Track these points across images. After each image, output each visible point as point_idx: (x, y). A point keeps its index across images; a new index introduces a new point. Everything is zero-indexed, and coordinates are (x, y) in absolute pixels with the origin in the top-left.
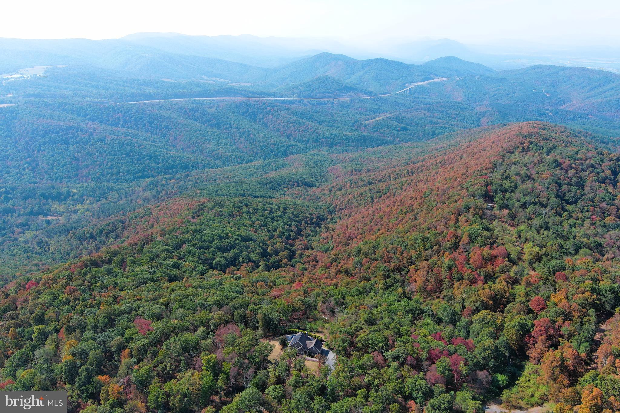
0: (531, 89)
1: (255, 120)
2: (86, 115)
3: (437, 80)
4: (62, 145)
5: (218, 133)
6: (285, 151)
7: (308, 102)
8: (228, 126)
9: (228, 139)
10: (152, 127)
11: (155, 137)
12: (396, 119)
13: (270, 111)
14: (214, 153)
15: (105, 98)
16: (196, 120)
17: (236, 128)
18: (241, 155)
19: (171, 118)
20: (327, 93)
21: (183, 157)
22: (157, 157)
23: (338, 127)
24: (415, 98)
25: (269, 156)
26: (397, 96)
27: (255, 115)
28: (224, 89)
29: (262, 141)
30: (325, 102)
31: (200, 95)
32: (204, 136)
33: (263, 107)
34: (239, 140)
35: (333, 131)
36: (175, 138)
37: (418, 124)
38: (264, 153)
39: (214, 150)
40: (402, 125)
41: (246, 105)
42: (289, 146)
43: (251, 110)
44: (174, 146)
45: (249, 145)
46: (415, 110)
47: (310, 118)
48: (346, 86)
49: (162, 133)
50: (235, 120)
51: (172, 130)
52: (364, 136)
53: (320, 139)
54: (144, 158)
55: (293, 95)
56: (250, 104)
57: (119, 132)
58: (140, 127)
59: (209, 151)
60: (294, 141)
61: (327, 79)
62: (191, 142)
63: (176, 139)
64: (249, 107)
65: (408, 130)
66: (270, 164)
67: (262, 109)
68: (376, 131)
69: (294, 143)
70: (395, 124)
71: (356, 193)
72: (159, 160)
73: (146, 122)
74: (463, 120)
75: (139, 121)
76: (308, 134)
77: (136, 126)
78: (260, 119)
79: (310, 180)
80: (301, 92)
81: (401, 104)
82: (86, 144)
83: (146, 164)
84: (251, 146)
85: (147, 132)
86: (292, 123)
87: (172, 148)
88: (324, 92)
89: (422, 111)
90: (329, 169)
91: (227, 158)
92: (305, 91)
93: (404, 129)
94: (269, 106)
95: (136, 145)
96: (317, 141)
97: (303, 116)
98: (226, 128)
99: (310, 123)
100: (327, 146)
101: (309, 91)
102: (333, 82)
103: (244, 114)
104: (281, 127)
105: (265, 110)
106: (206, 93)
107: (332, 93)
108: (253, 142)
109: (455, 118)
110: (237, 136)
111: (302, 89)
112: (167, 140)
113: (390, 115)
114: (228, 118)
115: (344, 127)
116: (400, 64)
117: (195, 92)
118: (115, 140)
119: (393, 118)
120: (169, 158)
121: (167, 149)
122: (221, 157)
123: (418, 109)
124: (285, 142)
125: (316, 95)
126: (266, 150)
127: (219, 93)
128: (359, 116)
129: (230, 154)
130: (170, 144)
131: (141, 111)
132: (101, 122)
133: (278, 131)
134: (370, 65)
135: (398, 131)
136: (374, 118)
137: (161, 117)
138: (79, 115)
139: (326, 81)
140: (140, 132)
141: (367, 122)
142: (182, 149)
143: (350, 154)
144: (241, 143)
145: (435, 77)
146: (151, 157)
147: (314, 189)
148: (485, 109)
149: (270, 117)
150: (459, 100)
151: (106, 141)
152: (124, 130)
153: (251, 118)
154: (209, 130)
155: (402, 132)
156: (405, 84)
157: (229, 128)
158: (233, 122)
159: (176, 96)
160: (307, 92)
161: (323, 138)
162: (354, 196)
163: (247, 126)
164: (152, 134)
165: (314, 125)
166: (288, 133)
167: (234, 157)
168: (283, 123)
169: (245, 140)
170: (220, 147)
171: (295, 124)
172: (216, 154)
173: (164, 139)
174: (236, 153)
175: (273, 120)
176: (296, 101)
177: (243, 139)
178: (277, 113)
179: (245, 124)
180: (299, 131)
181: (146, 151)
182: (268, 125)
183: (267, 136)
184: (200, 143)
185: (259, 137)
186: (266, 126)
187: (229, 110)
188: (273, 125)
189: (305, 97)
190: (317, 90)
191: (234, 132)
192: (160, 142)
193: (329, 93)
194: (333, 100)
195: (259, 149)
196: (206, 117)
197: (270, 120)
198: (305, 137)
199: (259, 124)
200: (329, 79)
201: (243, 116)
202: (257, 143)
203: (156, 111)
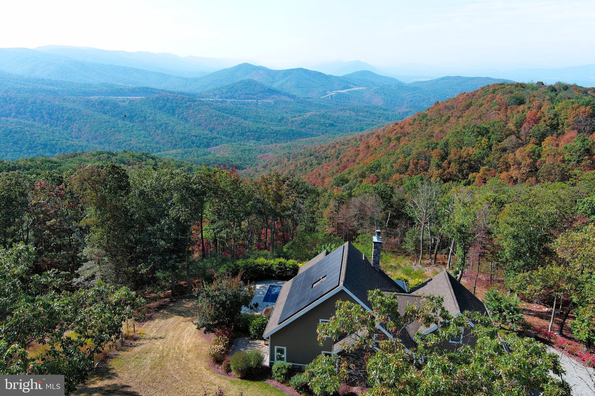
0: (445, 96)
1: (174, 114)
3: (355, 89)
5: (131, 125)
6: (208, 143)
7: (231, 102)
8: (142, 119)
9: (143, 132)
10: (52, 119)
11: (55, 129)
12: (323, 116)
13: (190, 106)
14: (125, 144)
16: (105, 113)
17: (152, 121)
18: (157, 146)
19: (75, 110)
20: (251, 94)
21: (86, 147)
22: (53, 146)
23: (265, 123)
24: (337, 102)
25: (190, 147)
26: (320, 100)
27: (174, 111)
28: (139, 88)
29: (182, 133)
30: (248, 103)
31: (113, 93)
32: (114, 127)
33: (183, 101)
34: (155, 132)
35: (260, 126)
36: (79, 129)
37: (345, 121)
38: (184, 144)
39: (125, 141)
40: (330, 122)
41: (164, 100)
42: (212, 139)
43: (168, 105)
44: (77, 138)
45: (167, 136)
46: (340, 110)
47: (234, 114)
48: (269, 89)
49: (63, 125)
50: (151, 113)
51: (76, 122)
52: (292, 130)
53: (246, 132)
54: (36, 147)
55: (215, 96)
56: (168, 99)
57: (8, 121)
58: (37, 119)
59: (120, 142)
60: (218, 134)
61: (249, 82)
62: (98, 134)
63: (81, 131)
64: (167, 102)
65: (335, 126)
66: (191, 153)
67: (180, 104)
68: (304, 127)
69: (218, 136)
70: (322, 121)
71: (298, 163)
72: (56, 149)
73: (44, 113)
74: (387, 119)
75: (36, 112)
76: (233, 127)
77: (32, 118)
78: (179, 114)
79: (238, 163)
80: (223, 93)
81: (325, 106)
83: (38, 153)
84: (169, 137)
85: (46, 124)
86: (215, 116)
87: (75, 139)
88: (247, 94)
89: (347, 111)
90: (258, 156)
92: (227, 93)
93: (331, 125)
94: (188, 101)
95: (27, 133)
96: (242, 134)
97: (226, 112)
98: (140, 121)
99: (235, 119)
100: (254, 139)
101: (231, 92)
102: (256, 85)
103: (161, 109)
104: (203, 121)
105: (185, 105)
106: (120, 92)
107: (255, 95)
108: (172, 133)
109: (380, 117)
110: (152, 129)
111: (224, 91)
112: (69, 132)
113: (317, 113)
114: (142, 111)
115: (270, 123)
116: (320, 74)
117: (107, 91)
119: (319, 116)
120: (68, 147)
121: (67, 139)
123: (343, 109)
124: (207, 135)
125: (239, 97)
126: (186, 141)
127: (133, 91)
128: (285, 114)
129: (144, 145)
130: (73, 136)
131: (38, 101)
133: (200, 125)
134: (290, 74)
135: (326, 127)
136: (300, 116)
137: (63, 109)
139: (249, 84)
140: (36, 124)
141: (293, 119)
142: (87, 141)
143: (280, 144)
144: (158, 135)
145: (354, 86)
146: (46, 146)
147: (245, 170)
148: (407, 110)
149: (191, 111)
150: (380, 104)
152: (16, 119)
153: (169, 112)
154: (120, 123)
155: (330, 128)
156: (326, 91)
157: (143, 121)
158: (148, 115)
159: (85, 93)
160: (229, 93)
161: (249, 131)
162: (296, 166)
163: (164, 119)
164: (51, 126)
165: (239, 120)
166: (211, 127)
167: (149, 147)
168: (205, 117)
169: (162, 132)
170: (132, 138)
171: (219, 118)
172: (127, 145)
173: (65, 131)
174: (152, 144)
175: (194, 114)
176: (218, 101)
177: (160, 131)
178: (198, 108)
179: (163, 117)
180: (223, 125)
181: (40, 140)
182: (188, 119)
183: (187, 128)
184: (108, 134)
185: (178, 128)
186: (186, 121)
187: (144, 104)
188: (193, 119)
189: (227, 98)
190: (239, 92)
191: (149, 124)
192: (60, 133)
193: (252, 94)
194: (257, 101)
195: (178, 140)
196: (118, 110)
197: (190, 115)
198: (229, 130)
199: (178, 118)
200: (252, 82)
201: (159, 110)
202: (176, 135)
203: (57, 103)
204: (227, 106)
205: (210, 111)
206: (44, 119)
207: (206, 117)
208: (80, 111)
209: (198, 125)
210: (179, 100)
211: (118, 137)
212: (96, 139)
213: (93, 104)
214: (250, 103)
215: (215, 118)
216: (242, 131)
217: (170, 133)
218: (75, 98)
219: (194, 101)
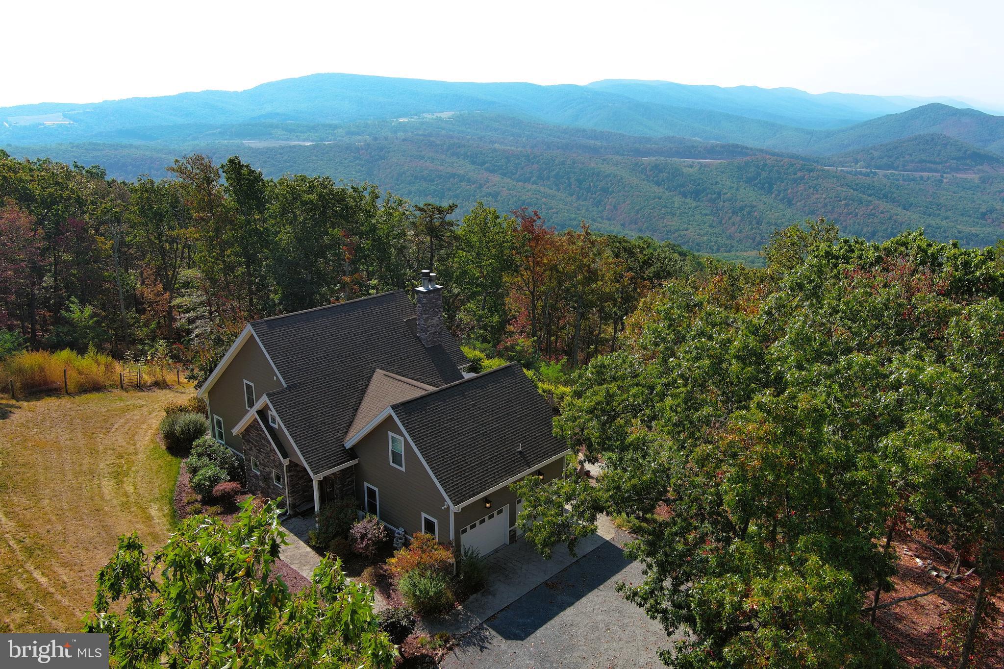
1: (770, 191)
2: (484, 163)
4: (433, 197)
5: (693, 206)
7: (885, 176)
8: (714, 196)
9: (710, 217)
10: (581, 189)
11: (583, 203)
13: (802, 178)
14: (676, 234)
15: (524, 147)
16: (658, 184)
17: (729, 200)
18: (727, 242)
19: (615, 176)
20: (931, 162)
23: (947, 218)
27: (771, 185)
28: (723, 146)
29: (776, 224)
30: (922, 178)
31: (679, 153)
32: (666, 207)
33: (790, 170)
34: (730, 218)
35: (933, 223)
36: (614, 207)
39: (678, 230)
41: (757, 166)
43: (764, 174)
44: (609, 219)
45: (748, 228)
47: (885, 196)
48: (974, 152)
49: (594, 199)
50: (731, 188)
51: (613, 195)
55: (856, 163)
56: (765, 165)
57: (524, 188)
58: (562, 187)
59: (670, 231)
61: (933, 139)
62: (640, 215)
63: (617, 210)
64: (763, 170)
67: (785, 174)
73: (572, 180)
75: (563, 177)
76: (876, 221)
77: (556, 185)
78: (779, 192)
80: (872, 159)
82: (468, 199)
84: (752, 229)
85: (572, 195)
86: (845, 199)
87: (605, 221)
88: (921, 161)
91: (698, 245)
92: (882, 158)
94: (800, 170)
95: (543, 206)
97: (870, 192)
99: (883, 205)
102: (946, 145)
104: (820, 205)
105: (793, 176)
106: (689, 151)
107: (940, 163)
108: (757, 223)
110: (726, 213)
111: (876, 154)
112: (600, 209)
114: (717, 183)
115: (960, 218)
117: (672, 149)
118: (512, 197)
121: (595, 220)
122: (688, 241)
127: (711, 151)
128: (999, 204)
129: (706, 238)
130: (605, 217)
131: (569, 162)
132: (504, 175)
137: (598, 174)
138: (473, 163)
139: (931, 142)
140: (559, 194)
142: (622, 225)
144: (733, 224)
149: (801, 187)
151: (499, 198)
152: (534, 186)
153: (762, 188)
154: (678, 200)
157: (715, 200)
158: (725, 191)
159: (639, 153)
160: (885, 159)
163: (750, 199)
164: (578, 198)
165: (892, 209)
166: (832, 218)
167: (713, 244)
168: (825, 199)
169: (742, 219)
170: (690, 226)
171: (851, 202)
172: (680, 236)
173: (595, 208)
174: (719, 239)
175: (806, 193)
176: (861, 173)
177: (739, 218)
178: (815, 182)
179: (748, 195)
180: (856, 215)
181: (557, 217)
182: (794, 202)
183: (788, 217)
184: (655, 217)
185: (770, 216)
186: (790, 203)
187: (722, 172)
188: (803, 202)
189: (879, 168)
190: (907, 157)
191: (723, 206)
192: (587, 210)
193: (935, 163)
194: (942, 176)
195: (766, 236)
196: (678, 180)
197: (799, 194)
198: (868, 226)
199: (775, 198)
200: (939, 138)
201: (746, 183)
202: (763, 227)
203: (593, 165)
204: (873, 182)
205: (839, 188)
206: (571, 188)
207: (827, 200)
208: (622, 179)
209: (809, 214)
210: (785, 167)
211: (670, 223)
212: (636, 224)
213: (643, 169)
214: (925, 179)
215: (843, 202)
216: (892, 228)
217: (754, 223)
218: (619, 158)
219: (811, 171)
